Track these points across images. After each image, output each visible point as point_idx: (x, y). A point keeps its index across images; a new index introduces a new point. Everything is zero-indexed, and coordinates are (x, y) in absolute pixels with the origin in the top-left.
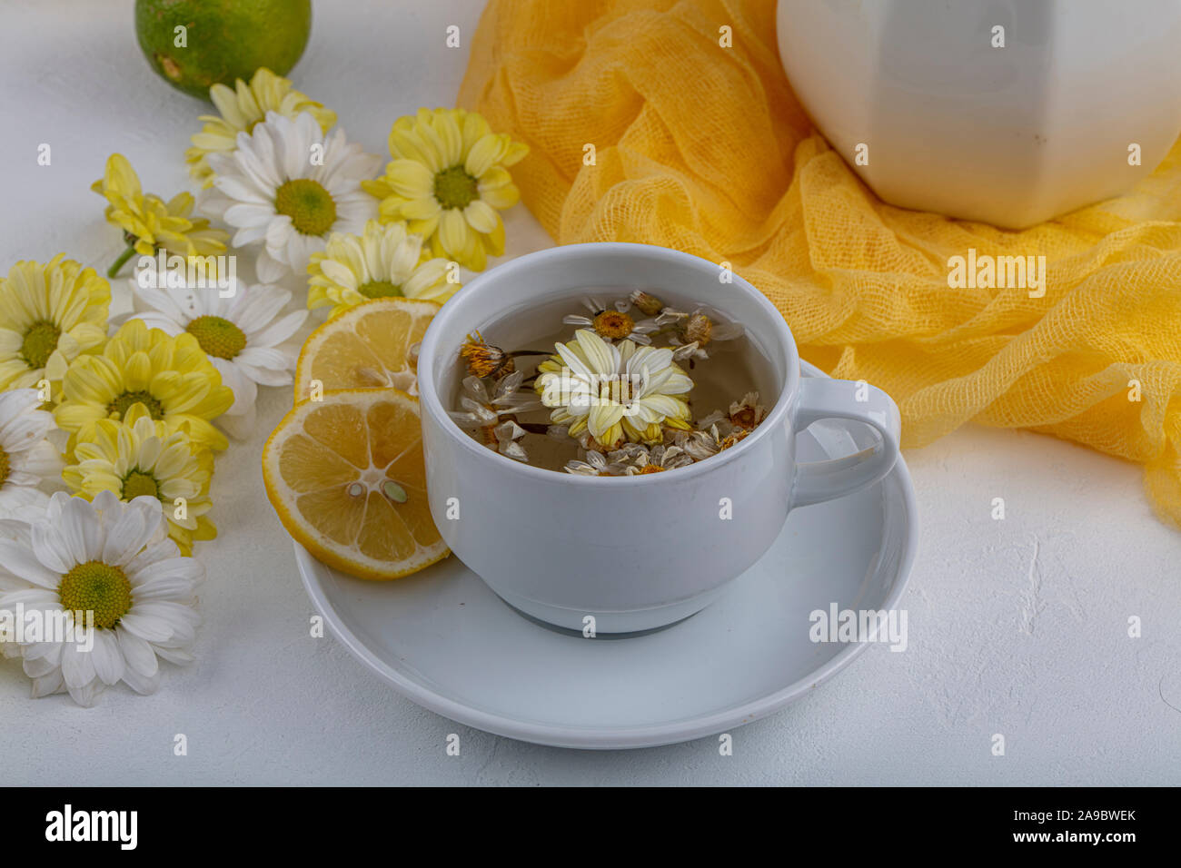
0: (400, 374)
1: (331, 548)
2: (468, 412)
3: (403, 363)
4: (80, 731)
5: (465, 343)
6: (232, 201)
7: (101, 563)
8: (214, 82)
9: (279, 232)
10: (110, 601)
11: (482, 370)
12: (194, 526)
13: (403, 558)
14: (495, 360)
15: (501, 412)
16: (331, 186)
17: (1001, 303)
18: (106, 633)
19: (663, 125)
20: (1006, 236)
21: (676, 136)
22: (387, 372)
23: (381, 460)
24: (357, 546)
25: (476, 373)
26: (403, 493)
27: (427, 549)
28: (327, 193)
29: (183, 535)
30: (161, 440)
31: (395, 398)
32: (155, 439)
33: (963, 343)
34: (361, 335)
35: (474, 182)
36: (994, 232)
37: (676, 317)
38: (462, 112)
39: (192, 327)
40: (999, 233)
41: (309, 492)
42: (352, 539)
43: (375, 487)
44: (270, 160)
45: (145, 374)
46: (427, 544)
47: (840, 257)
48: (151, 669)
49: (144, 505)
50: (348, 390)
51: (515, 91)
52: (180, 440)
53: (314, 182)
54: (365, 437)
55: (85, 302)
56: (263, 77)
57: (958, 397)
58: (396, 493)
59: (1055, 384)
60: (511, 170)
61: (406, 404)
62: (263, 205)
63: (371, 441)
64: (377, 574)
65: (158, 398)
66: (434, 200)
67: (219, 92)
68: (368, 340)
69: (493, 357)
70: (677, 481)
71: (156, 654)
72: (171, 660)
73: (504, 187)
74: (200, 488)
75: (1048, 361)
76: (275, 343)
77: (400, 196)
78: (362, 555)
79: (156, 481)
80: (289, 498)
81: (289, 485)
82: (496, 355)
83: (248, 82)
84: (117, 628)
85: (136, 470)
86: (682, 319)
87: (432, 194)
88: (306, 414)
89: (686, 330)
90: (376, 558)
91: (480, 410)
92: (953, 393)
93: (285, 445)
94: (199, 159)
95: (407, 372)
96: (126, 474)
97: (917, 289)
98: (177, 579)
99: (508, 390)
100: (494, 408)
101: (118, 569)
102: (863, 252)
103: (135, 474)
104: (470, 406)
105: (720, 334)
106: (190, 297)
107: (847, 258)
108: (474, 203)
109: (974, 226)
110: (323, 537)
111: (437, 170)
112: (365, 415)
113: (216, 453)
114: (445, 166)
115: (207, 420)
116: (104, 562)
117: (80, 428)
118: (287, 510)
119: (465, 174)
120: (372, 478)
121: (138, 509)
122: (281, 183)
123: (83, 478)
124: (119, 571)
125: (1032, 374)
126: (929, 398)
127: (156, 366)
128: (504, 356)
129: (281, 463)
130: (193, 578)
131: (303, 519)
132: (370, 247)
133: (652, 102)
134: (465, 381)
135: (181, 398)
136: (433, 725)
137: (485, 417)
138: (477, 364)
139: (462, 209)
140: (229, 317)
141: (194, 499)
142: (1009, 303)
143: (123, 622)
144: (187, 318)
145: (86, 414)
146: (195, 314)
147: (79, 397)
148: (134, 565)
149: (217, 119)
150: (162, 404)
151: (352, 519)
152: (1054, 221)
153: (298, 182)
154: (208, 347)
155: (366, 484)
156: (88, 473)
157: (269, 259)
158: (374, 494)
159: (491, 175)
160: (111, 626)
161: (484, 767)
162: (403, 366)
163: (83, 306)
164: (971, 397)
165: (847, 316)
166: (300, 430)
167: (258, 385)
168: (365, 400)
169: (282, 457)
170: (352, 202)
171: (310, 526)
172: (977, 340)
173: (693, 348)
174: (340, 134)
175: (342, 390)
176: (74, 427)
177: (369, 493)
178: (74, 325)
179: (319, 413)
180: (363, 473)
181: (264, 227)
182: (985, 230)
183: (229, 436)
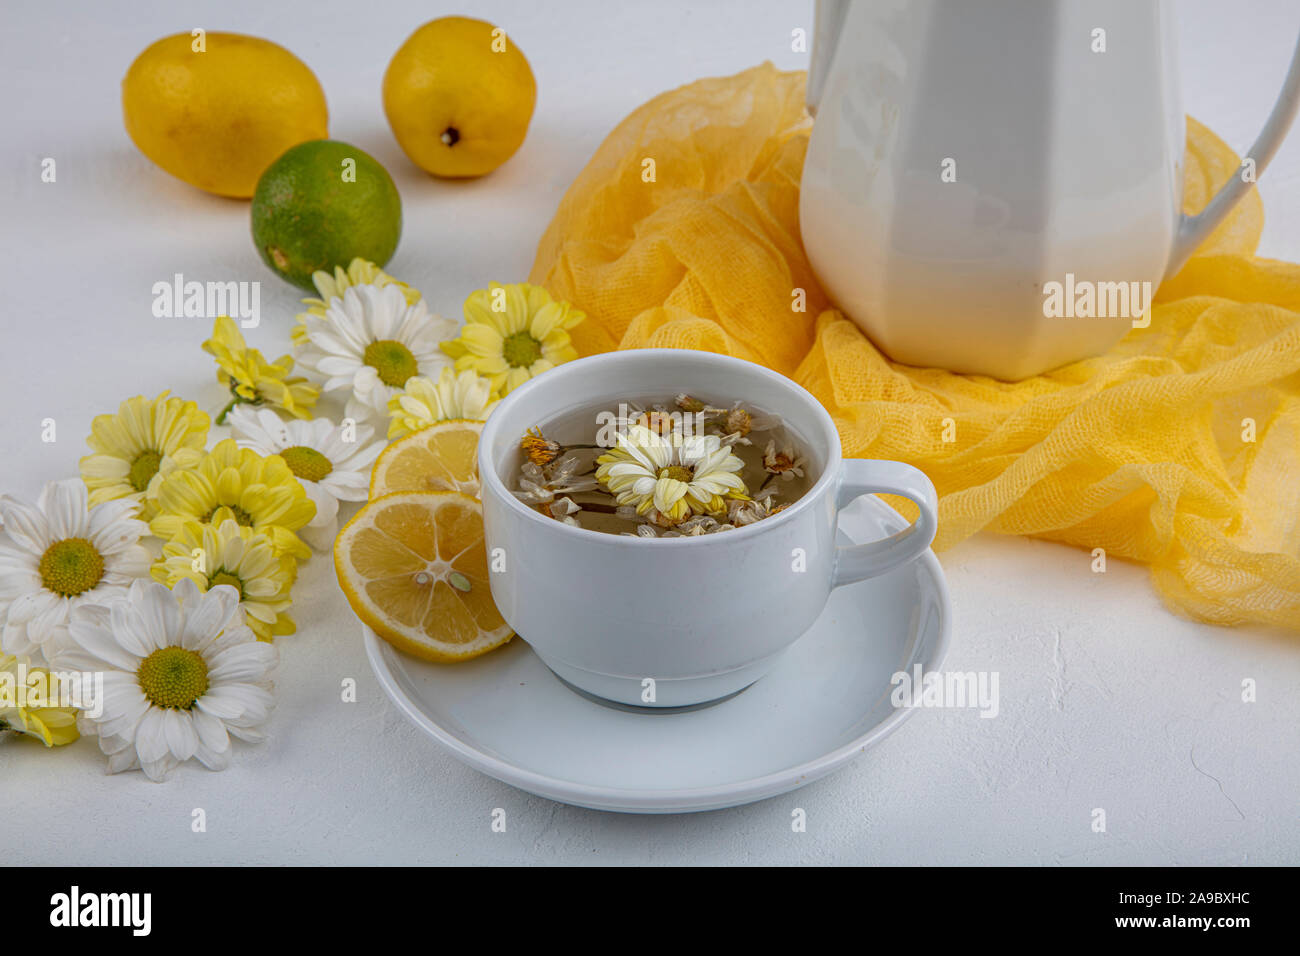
0: (467, 483)
1: (397, 629)
2: (525, 491)
3: (470, 474)
4: (150, 804)
5: (525, 436)
6: (325, 354)
7: (181, 648)
8: (316, 269)
9: (366, 381)
10: (187, 682)
11: (541, 459)
12: (274, 620)
13: (466, 641)
14: (552, 451)
15: (557, 491)
16: (415, 348)
17: (1010, 425)
18: (182, 714)
19: (703, 291)
20: (1004, 386)
21: (714, 300)
22: (455, 481)
23: (446, 554)
24: (422, 628)
25: (534, 460)
26: (467, 582)
27: (489, 634)
28: (409, 353)
29: (264, 629)
30: (245, 542)
31: (461, 501)
32: (238, 540)
33: (977, 462)
34: (432, 451)
35: (539, 344)
36: (992, 382)
37: (717, 413)
38: (528, 286)
39: (285, 454)
40: (998, 384)
41: (378, 579)
42: (418, 622)
43: (442, 577)
44: (359, 320)
45: (236, 488)
46: (489, 629)
47: (861, 397)
48: (222, 744)
49: (222, 593)
50: (418, 492)
51: (573, 271)
52: (263, 542)
53: (398, 343)
54: (432, 533)
55: (184, 429)
56: (359, 265)
57: (978, 502)
58: (461, 583)
59: (1065, 493)
60: (571, 332)
61: (471, 505)
62: (351, 358)
63: (438, 537)
64: (442, 655)
65: (248, 512)
66: (503, 360)
67: (320, 278)
68: (438, 454)
69: (551, 448)
70: (728, 542)
71: (229, 733)
72: (244, 738)
73: (564, 348)
74: (280, 586)
75: (1059, 469)
76: (360, 467)
77: (472, 354)
78: (427, 637)
79: (241, 581)
80: (358, 583)
81: (359, 572)
82: (553, 447)
83: (346, 269)
84: (193, 709)
85: (221, 570)
86: (721, 414)
87: (501, 355)
88: (377, 511)
89: (727, 423)
90: (440, 640)
91: (538, 490)
92: (974, 498)
93: (356, 537)
94: (303, 333)
95: (474, 482)
96: (211, 572)
97: (932, 419)
98: (254, 661)
99: (564, 475)
100: (551, 488)
101: (196, 654)
102: (880, 393)
103: (221, 574)
104: (529, 487)
105: (759, 425)
106: (283, 432)
107: (867, 398)
108: (538, 362)
109: (975, 378)
110: (389, 619)
111: (506, 335)
112: (433, 515)
113: (302, 562)
114: (513, 331)
115: (291, 530)
116: (183, 647)
117: (172, 535)
118: (356, 593)
119: (530, 338)
120: (438, 569)
121: (217, 597)
122: (369, 343)
123: (168, 572)
124: (197, 655)
125: (1044, 483)
126: (951, 504)
127: (245, 481)
128: (561, 448)
129: (352, 553)
130: (268, 661)
131: (370, 601)
132: (445, 389)
133: (694, 271)
134: (523, 467)
135: (268, 510)
136: (493, 795)
137: (542, 495)
138: (536, 454)
139: (527, 367)
140: (318, 449)
141: (274, 597)
142: (1018, 425)
143: (198, 702)
144: (280, 448)
145: (176, 522)
146: (285, 446)
147: (173, 507)
148: (211, 650)
149: (317, 301)
150: (252, 517)
151: (418, 605)
152: (1043, 375)
153: (384, 343)
154: (299, 472)
155: (433, 574)
156: (173, 569)
157: (357, 403)
158: (440, 583)
159: (553, 337)
160: (187, 707)
161: (542, 835)
162: (470, 477)
163: (182, 433)
164: (990, 501)
165: (871, 440)
166: (372, 524)
167: (340, 501)
168: (434, 501)
169: (353, 547)
170: (431, 361)
171: (378, 609)
172: (990, 459)
173: (736, 437)
174: (422, 303)
175: (412, 491)
176: (168, 534)
177: (434, 583)
178: (176, 451)
179: (390, 511)
180: (430, 565)
181: (352, 376)
182: (986, 380)
183: (312, 547)
